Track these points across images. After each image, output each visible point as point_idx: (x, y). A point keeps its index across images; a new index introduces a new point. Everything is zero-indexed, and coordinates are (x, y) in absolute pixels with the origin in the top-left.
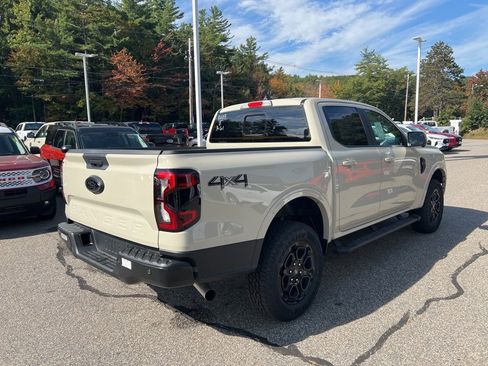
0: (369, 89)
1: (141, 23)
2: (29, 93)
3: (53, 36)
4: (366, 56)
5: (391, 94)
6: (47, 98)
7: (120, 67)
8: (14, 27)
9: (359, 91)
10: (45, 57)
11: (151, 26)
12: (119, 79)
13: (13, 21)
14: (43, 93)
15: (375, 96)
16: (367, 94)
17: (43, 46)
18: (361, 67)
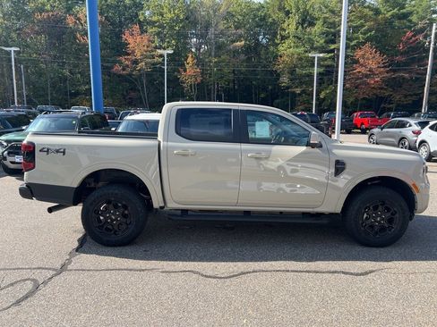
1: (393, 16)
2: (288, 88)
3: (310, 41)
6: (298, 91)
7: (361, 61)
8: (283, 38)
10: (301, 59)
11: (405, 16)
12: (359, 72)
13: (283, 33)
14: (297, 87)
17: (301, 50)
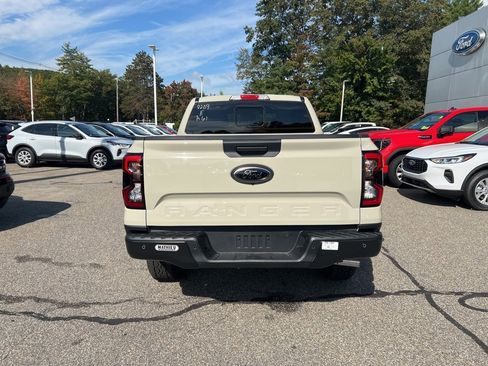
0: (76, 87)
4: (69, 52)
5: (98, 94)
9: (65, 88)
15: (83, 96)
16: (74, 92)
18: (63, 63)
